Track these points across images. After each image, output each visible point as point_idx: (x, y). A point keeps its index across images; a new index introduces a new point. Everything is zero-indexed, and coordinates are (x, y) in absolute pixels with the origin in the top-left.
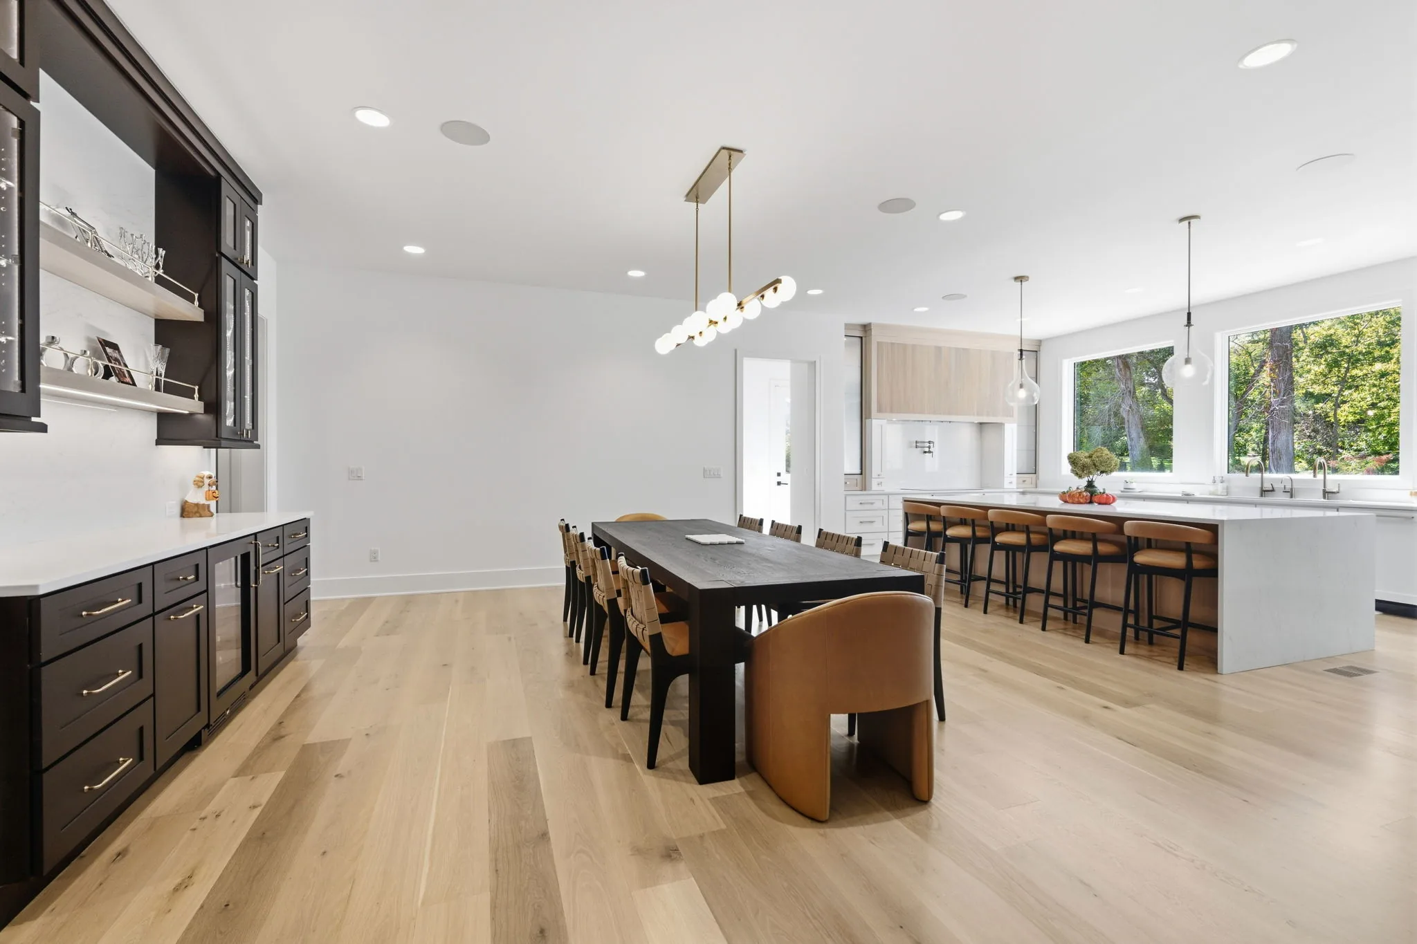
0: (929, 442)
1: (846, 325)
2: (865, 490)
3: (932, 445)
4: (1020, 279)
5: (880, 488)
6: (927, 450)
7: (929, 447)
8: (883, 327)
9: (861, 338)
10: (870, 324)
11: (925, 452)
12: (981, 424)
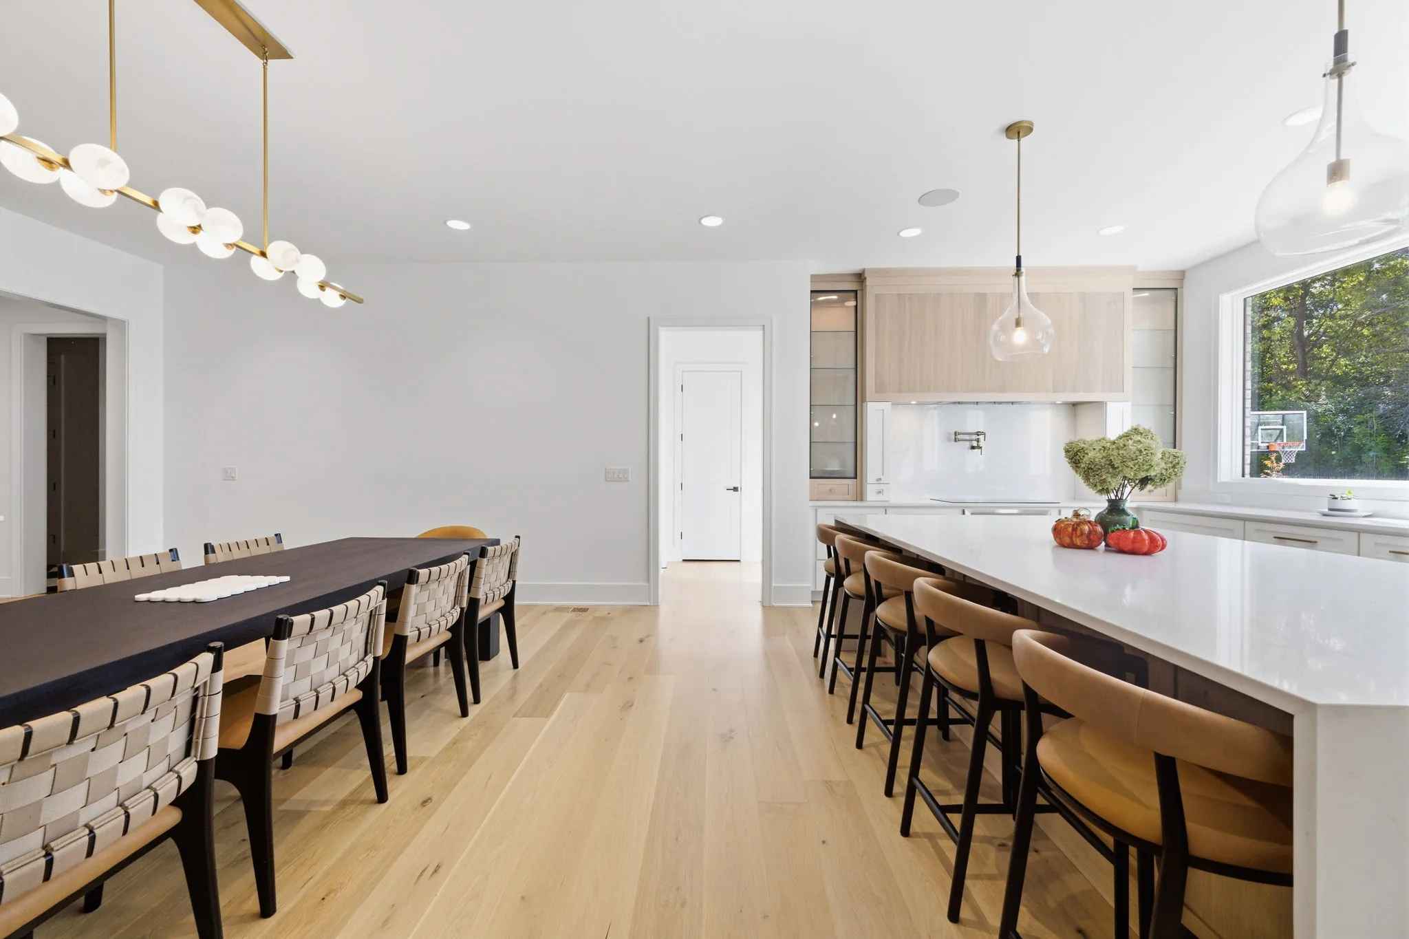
0: (978, 434)
1: (813, 276)
2: (862, 500)
3: (981, 437)
4: (1016, 130)
5: (880, 497)
6: (975, 444)
7: (978, 441)
8: (882, 273)
9: (856, 292)
10: (864, 270)
11: (973, 448)
12: (1075, 405)
